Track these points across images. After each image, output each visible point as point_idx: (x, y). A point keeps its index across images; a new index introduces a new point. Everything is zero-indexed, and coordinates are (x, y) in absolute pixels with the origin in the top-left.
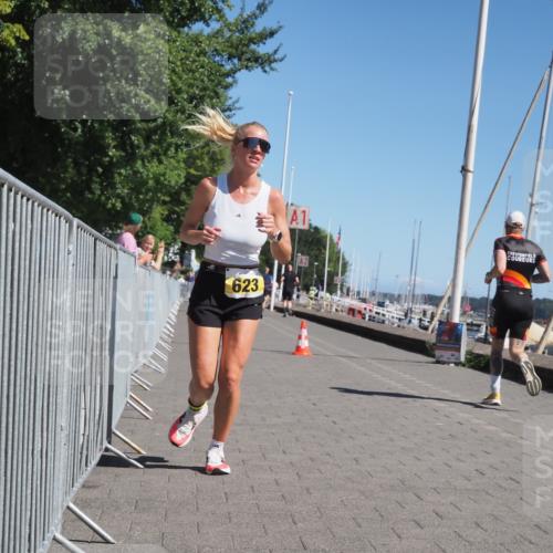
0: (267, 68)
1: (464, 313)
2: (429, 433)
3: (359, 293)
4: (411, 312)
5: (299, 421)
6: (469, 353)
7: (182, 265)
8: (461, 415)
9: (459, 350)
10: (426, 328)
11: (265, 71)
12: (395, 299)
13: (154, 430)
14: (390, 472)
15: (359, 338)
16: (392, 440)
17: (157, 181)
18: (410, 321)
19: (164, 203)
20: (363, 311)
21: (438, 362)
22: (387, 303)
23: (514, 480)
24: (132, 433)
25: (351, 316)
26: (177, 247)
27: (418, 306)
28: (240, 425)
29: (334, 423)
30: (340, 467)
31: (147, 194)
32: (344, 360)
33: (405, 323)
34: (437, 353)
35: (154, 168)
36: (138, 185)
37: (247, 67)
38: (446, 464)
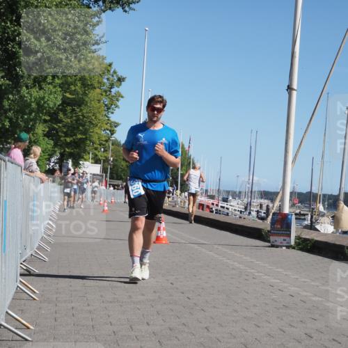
0: (127, 9)
1: (292, 205)
2: (266, 304)
3: (206, 191)
4: (250, 205)
5: (160, 297)
6: (298, 238)
7: (61, 172)
8: (293, 288)
9: (289, 236)
10: (263, 219)
11: (126, 11)
12: (236, 195)
13: (40, 308)
14: (235, 337)
15: (208, 228)
16: (236, 311)
17: (38, 104)
18: (250, 213)
19: (45, 121)
20: (211, 206)
21: (273, 246)
22: (230, 198)
23: (336, 341)
24: (22, 312)
25: (201, 210)
26: (56, 157)
27: (255, 201)
28: (111, 302)
29: (189, 298)
30: (194, 335)
31: (30, 114)
32: (196, 246)
33: (245, 215)
34: (272, 239)
35: (35, 93)
36: (23, 107)
37: (110, 8)
38: (281, 330)
